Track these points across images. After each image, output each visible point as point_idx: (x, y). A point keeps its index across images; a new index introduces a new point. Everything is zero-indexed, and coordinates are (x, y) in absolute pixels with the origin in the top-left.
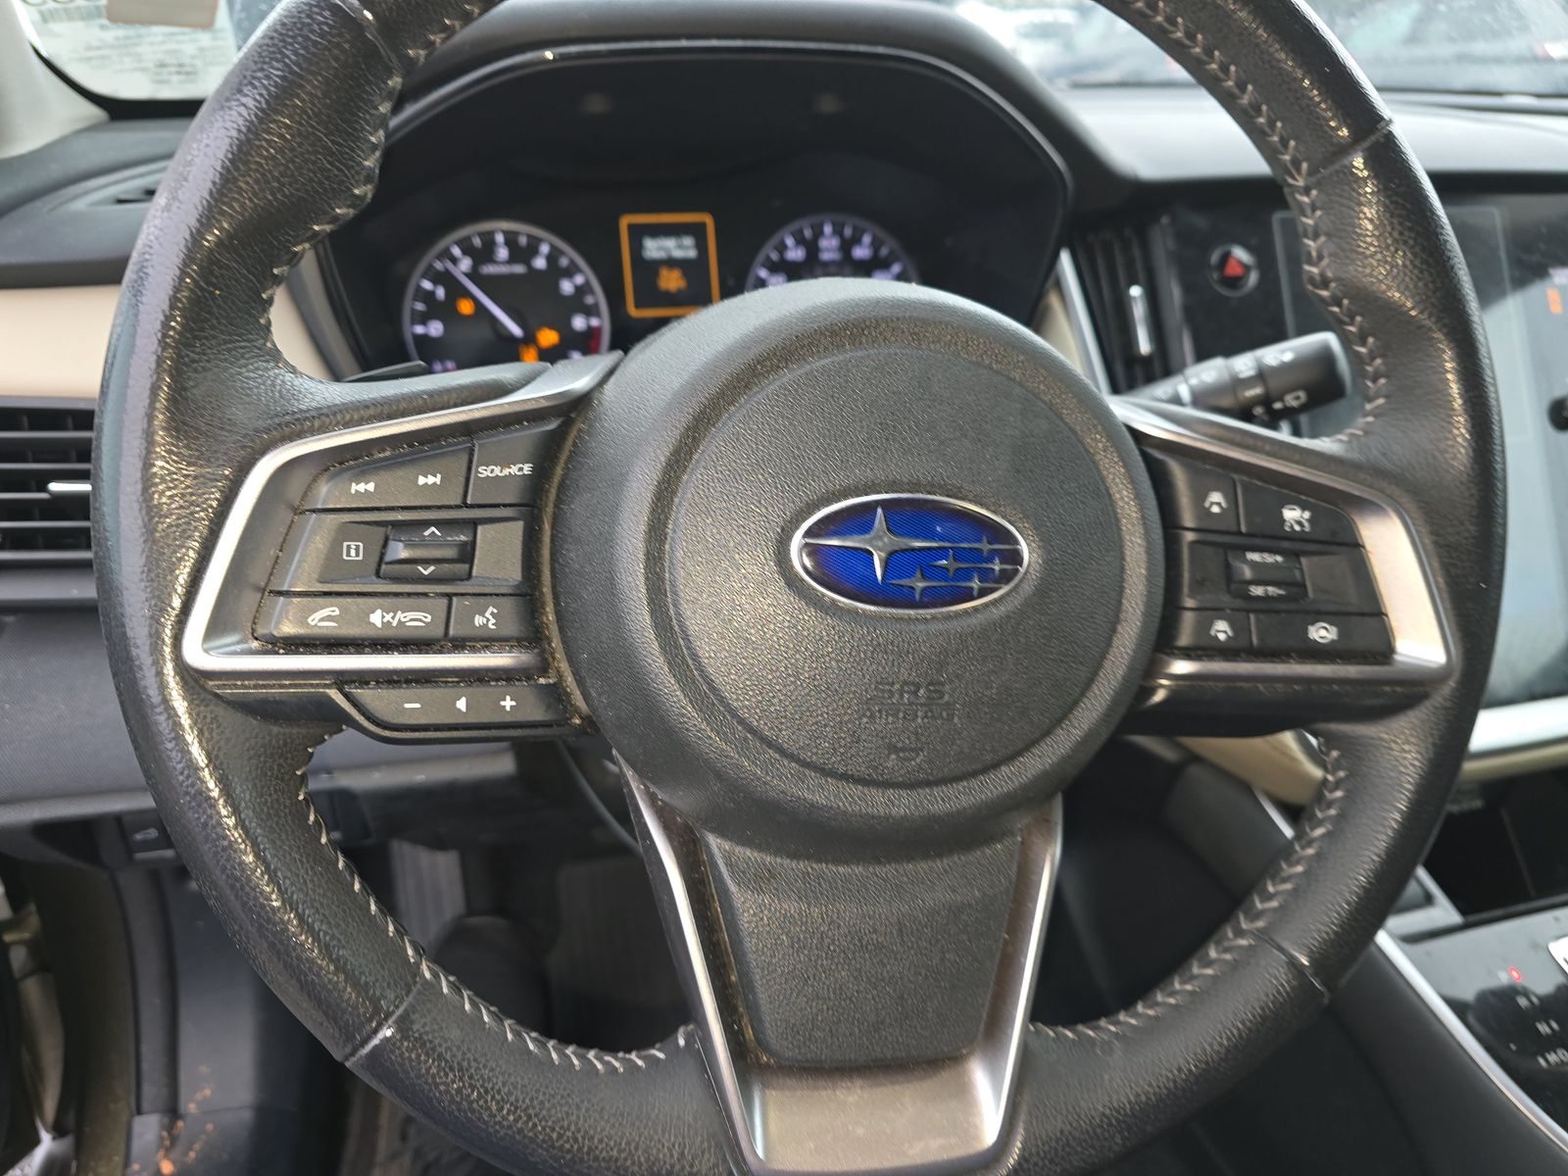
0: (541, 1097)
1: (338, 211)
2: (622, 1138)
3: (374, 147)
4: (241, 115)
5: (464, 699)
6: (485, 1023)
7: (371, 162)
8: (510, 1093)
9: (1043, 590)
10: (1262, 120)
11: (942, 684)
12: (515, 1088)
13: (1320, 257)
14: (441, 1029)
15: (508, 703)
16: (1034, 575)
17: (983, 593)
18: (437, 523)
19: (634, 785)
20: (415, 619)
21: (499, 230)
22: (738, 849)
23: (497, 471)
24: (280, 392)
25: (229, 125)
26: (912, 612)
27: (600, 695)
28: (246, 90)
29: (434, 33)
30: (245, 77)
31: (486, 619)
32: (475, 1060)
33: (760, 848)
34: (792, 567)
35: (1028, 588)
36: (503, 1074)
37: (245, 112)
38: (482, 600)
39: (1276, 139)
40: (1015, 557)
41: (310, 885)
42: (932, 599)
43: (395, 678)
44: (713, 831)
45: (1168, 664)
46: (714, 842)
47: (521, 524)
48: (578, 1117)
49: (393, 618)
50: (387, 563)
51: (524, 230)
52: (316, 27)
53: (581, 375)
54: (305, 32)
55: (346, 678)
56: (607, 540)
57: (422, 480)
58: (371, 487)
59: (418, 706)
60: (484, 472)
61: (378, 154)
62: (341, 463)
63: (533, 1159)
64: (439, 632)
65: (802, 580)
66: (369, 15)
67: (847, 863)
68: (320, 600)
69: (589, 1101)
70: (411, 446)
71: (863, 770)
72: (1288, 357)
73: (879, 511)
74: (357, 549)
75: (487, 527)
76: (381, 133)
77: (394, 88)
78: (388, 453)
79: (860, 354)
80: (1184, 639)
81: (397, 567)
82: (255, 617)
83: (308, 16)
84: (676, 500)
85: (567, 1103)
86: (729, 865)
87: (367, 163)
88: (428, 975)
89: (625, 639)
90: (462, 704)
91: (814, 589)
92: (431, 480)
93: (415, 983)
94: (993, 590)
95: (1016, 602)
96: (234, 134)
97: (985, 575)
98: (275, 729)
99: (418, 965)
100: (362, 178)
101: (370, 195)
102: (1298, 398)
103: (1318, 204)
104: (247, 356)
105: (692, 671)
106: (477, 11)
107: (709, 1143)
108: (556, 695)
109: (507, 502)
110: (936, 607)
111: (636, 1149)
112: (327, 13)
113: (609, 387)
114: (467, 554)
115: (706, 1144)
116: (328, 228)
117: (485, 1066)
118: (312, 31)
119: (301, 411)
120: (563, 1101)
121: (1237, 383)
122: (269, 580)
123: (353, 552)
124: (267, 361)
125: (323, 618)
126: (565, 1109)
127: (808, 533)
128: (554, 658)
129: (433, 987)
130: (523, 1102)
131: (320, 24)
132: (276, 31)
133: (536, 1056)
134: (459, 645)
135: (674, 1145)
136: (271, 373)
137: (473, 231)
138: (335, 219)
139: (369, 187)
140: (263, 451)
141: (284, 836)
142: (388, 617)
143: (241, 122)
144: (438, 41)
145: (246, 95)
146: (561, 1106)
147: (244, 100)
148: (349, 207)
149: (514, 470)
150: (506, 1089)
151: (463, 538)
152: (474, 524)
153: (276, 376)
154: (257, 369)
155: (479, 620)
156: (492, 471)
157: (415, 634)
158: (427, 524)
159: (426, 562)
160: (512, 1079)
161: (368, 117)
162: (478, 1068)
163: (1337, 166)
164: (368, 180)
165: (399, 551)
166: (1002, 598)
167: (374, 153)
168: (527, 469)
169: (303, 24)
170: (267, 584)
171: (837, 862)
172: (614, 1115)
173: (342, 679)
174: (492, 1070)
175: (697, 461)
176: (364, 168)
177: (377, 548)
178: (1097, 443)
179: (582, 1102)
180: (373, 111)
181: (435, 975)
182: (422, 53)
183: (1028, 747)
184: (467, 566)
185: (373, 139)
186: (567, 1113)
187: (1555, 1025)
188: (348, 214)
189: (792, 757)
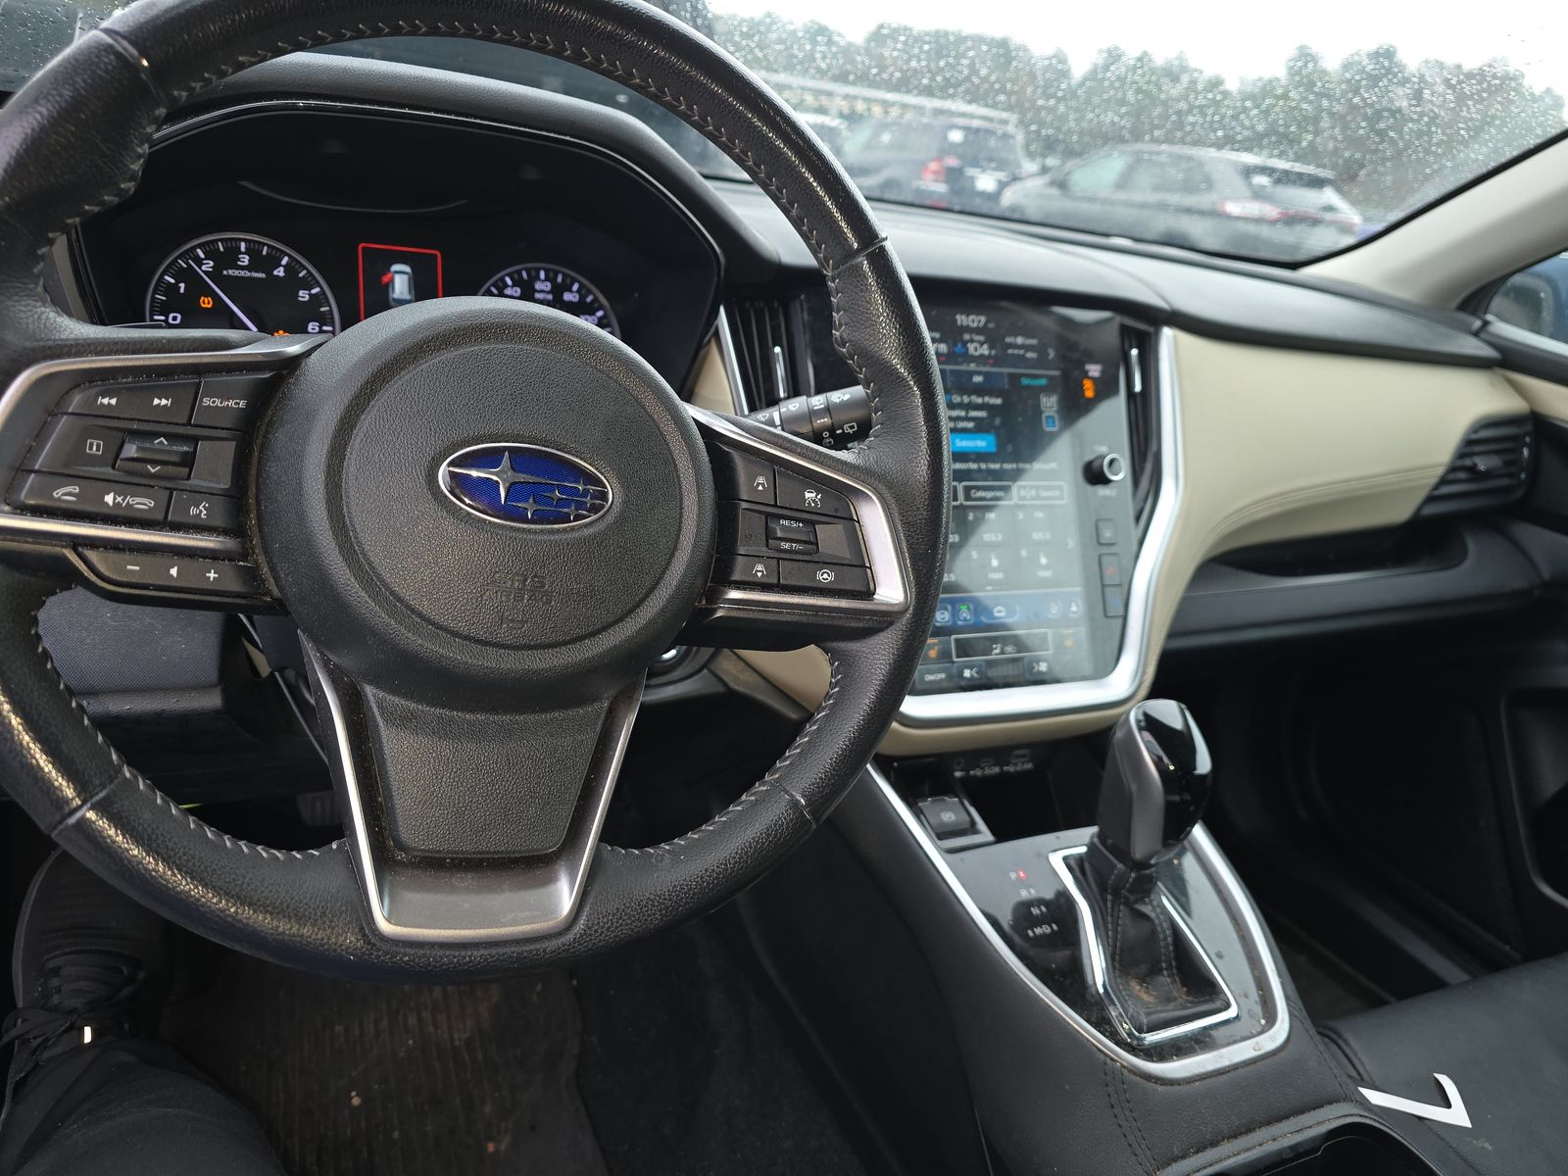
0: (214, 866)
1: (106, 198)
2: (277, 899)
3: (140, 156)
4: (36, 119)
5: (176, 568)
6: (172, 815)
7: (136, 167)
8: (188, 860)
9: (621, 520)
10: (805, 228)
11: (544, 578)
12: (194, 858)
13: (840, 325)
14: (136, 810)
15: (212, 575)
16: (616, 509)
17: (578, 518)
18: (166, 436)
19: (312, 653)
20: (142, 503)
21: (243, 239)
22: (390, 697)
23: (218, 402)
24: (45, 324)
25: (25, 125)
26: (525, 526)
27: (287, 575)
28: (42, 102)
29: (194, 82)
30: (42, 92)
31: (201, 511)
32: (162, 835)
33: (405, 696)
34: (439, 486)
35: (610, 518)
36: (185, 847)
37: (38, 117)
38: (198, 495)
39: (814, 242)
40: (603, 496)
41: (36, 693)
42: (540, 518)
43: (121, 546)
44: (370, 683)
45: (725, 593)
46: (369, 690)
47: (234, 443)
48: (243, 883)
49: (123, 500)
50: (121, 460)
51: (267, 244)
52: (102, 66)
53: (294, 344)
54: (94, 67)
55: (80, 541)
56: (299, 456)
57: (156, 401)
58: (113, 401)
59: (138, 568)
60: (207, 402)
61: (142, 160)
62: (90, 382)
63: (202, 909)
64: (160, 517)
65: (446, 497)
66: (145, 63)
67: (472, 711)
68: (64, 479)
69: (253, 873)
70: (149, 376)
71: (482, 635)
72: (846, 397)
73: (507, 453)
74: (98, 446)
75: (207, 443)
76: (146, 146)
77: (160, 116)
78: (130, 379)
79: (501, 346)
80: (736, 576)
81: (130, 464)
82: (9, 488)
83: (97, 56)
84: (354, 432)
85: (235, 873)
86: (381, 707)
87: (132, 167)
88: (128, 775)
89: (308, 528)
90: (174, 572)
91: (454, 504)
92: (164, 402)
93: (117, 777)
94: (586, 517)
95: (601, 526)
96: (29, 132)
97: (580, 505)
98: (17, 576)
99: (121, 768)
100: (128, 176)
101: (133, 190)
102: (852, 427)
103: (839, 289)
104: (21, 294)
105: (357, 555)
106: (230, 70)
107: (347, 907)
108: (251, 575)
109: (225, 426)
110: (543, 524)
111: (288, 908)
112: (112, 57)
113: (314, 356)
114: (188, 461)
115: (344, 908)
116: (96, 209)
117: (170, 840)
118: (100, 68)
119: (62, 340)
120: (232, 871)
121: (812, 414)
122: (23, 462)
123: (94, 448)
124: (36, 301)
125: (66, 494)
126: (232, 877)
127: (451, 464)
128: (253, 552)
129: (131, 785)
130: (199, 867)
131: (106, 63)
132: (70, 63)
133: (213, 841)
134: (176, 527)
135: (318, 907)
136: (39, 310)
137: (219, 238)
138: (102, 203)
139: (133, 183)
140: (27, 366)
141: (17, 655)
142: (119, 499)
143: (35, 123)
144: (198, 87)
145: (41, 105)
146: (230, 874)
147: (39, 108)
148: (115, 196)
149: (231, 403)
150: (186, 858)
151: (186, 448)
152: (194, 440)
153: (43, 313)
154: (29, 305)
155: (193, 511)
156: (214, 402)
157: (138, 515)
158: (158, 435)
159: (154, 462)
160: (191, 852)
161: (137, 134)
162: (163, 841)
163: (848, 264)
164: (132, 178)
165: (131, 450)
166: (591, 523)
167: (139, 160)
168: (242, 404)
169: (93, 62)
170: (21, 465)
171: (464, 709)
172: (272, 885)
173: (76, 543)
174: (175, 843)
175: (373, 406)
176: (129, 169)
177: (115, 448)
178: (669, 428)
179: (248, 873)
180: (141, 130)
181: (135, 777)
182: (184, 94)
183: (604, 629)
184: (187, 470)
185: (140, 150)
186: (234, 879)
187: (1055, 927)
188: (114, 201)
189: (429, 621)
